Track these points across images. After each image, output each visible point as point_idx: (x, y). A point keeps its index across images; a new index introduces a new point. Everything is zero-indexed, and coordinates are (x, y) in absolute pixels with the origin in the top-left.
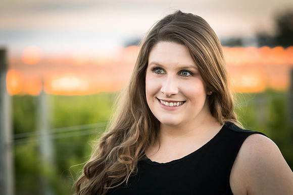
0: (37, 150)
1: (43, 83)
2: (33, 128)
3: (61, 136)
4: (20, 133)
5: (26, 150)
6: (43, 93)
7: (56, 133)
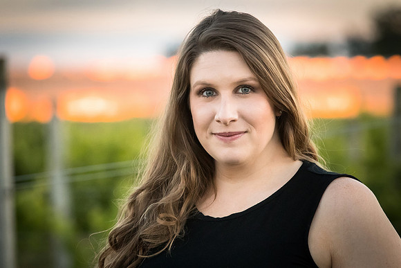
0: (47, 198)
1: (55, 105)
2: (41, 167)
3: (79, 179)
4: (24, 174)
5: (32, 197)
6: (55, 119)
7: (73, 175)
